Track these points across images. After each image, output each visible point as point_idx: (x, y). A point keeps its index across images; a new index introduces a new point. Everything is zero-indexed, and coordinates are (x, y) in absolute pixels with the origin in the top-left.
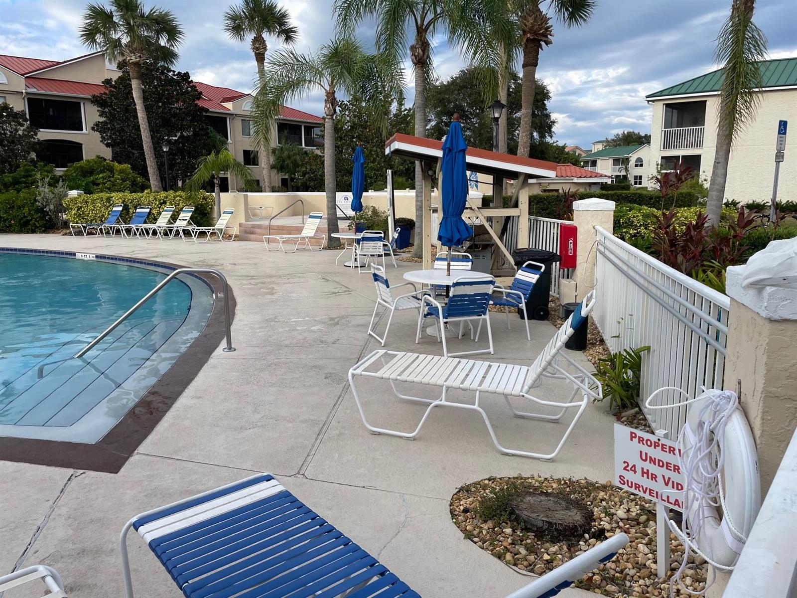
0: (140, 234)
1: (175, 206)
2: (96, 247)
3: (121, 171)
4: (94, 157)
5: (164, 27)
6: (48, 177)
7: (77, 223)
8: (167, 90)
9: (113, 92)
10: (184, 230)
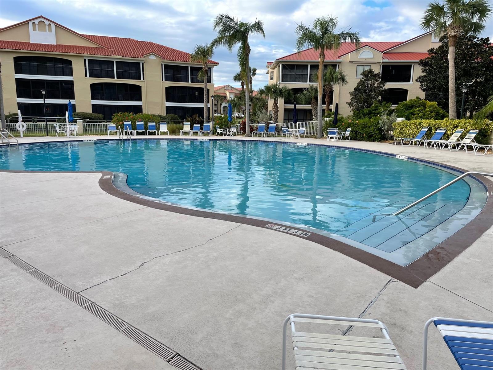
0: (436, 147)
1: (464, 129)
2: (408, 153)
3: (431, 106)
4: (415, 98)
5: (478, 9)
6: (387, 110)
7: (398, 137)
8: (471, 51)
9: (434, 56)
10: (467, 146)
